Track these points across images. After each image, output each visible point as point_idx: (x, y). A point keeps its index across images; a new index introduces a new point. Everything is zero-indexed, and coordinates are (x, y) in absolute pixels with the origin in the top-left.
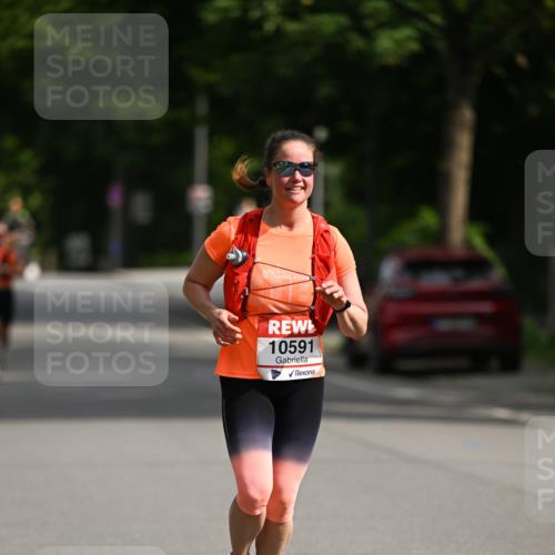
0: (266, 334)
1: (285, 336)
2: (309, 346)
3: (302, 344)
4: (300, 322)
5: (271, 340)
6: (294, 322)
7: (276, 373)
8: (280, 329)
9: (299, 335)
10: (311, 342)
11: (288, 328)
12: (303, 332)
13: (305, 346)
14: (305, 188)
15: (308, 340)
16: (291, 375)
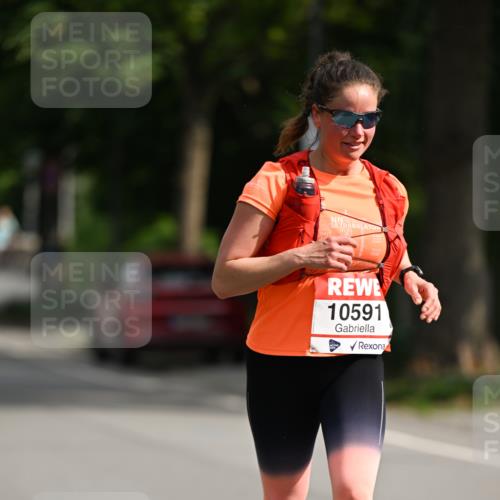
0: (325, 296)
1: (347, 298)
2: (375, 312)
3: (368, 309)
4: (364, 281)
5: (331, 303)
6: (357, 281)
7: (334, 344)
8: (341, 289)
9: (364, 297)
10: (378, 307)
11: (352, 287)
12: (368, 294)
13: (371, 312)
14: (364, 143)
15: (375, 304)
16: (352, 348)
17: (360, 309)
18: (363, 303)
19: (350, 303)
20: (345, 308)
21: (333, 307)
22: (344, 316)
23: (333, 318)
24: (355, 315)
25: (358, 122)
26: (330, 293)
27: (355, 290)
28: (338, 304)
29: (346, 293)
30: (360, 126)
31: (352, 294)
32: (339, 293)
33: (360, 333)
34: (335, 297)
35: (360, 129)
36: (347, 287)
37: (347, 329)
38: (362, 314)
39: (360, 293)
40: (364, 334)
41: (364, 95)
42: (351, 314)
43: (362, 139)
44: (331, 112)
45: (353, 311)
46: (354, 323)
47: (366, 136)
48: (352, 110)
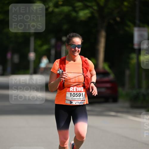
4: (79, 88)
7: (71, 102)
9: (79, 92)
10: (82, 94)
11: (76, 89)
12: (80, 91)
13: (80, 95)
14: (78, 52)
15: (81, 93)
16: (76, 103)
17: (78, 94)
18: (78, 93)
19: (75, 93)
20: (74, 94)
21: (71, 94)
22: (74, 96)
23: (71, 96)
24: (77, 96)
25: (76, 47)
26: (70, 91)
27: (77, 90)
28: (72, 93)
29: (74, 91)
30: (77, 48)
31: (76, 91)
32: (72, 91)
33: (77, 100)
34: (72, 92)
35: (77, 49)
36: (75, 89)
37: (74, 99)
38: (78, 96)
39: (78, 91)
40: (79, 100)
41: (78, 41)
42: (75, 96)
43: (77, 51)
44: (70, 45)
45: (76, 95)
46: (76, 98)
47: (78, 50)
48: (75, 44)
